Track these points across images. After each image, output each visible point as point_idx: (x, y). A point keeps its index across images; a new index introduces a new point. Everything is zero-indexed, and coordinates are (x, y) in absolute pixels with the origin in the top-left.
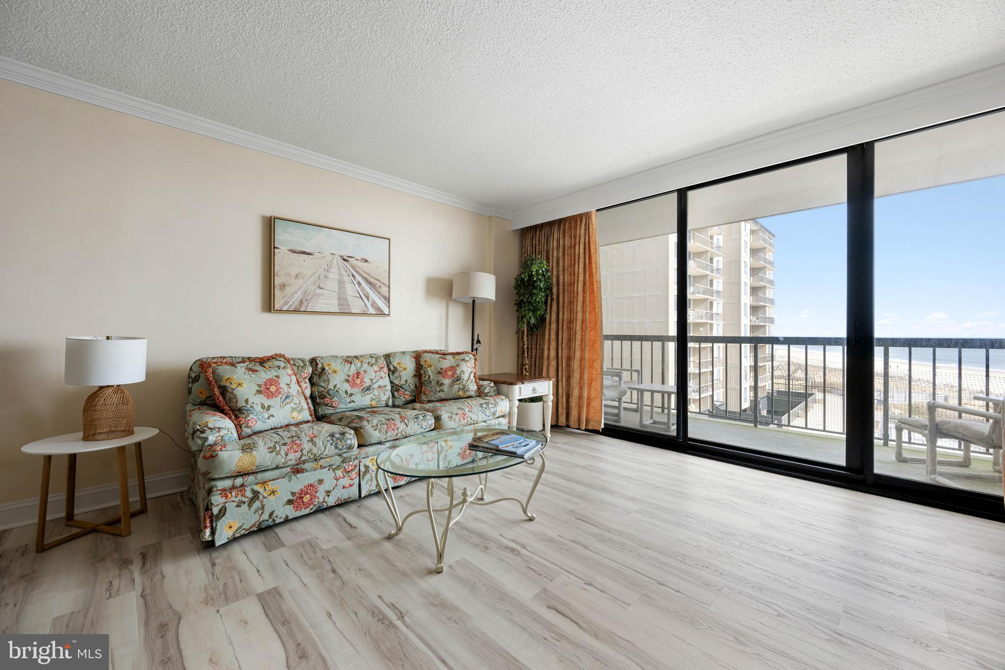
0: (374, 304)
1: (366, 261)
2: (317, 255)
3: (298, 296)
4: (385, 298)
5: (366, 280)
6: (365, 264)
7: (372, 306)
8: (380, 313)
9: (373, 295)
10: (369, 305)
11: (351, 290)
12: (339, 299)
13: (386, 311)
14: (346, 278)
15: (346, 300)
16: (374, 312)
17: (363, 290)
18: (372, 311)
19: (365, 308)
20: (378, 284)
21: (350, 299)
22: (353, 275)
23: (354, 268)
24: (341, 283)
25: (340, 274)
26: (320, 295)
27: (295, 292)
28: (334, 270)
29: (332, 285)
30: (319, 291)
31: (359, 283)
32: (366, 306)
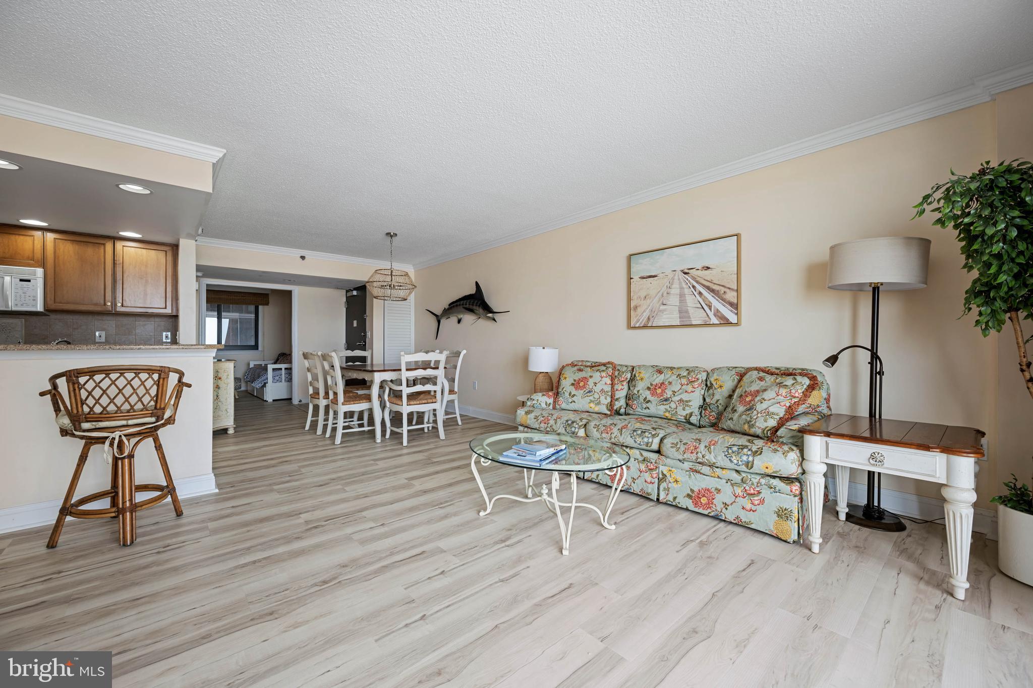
0: (718, 314)
1: (708, 268)
2: (661, 275)
3: (646, 315)
4: (731, 304)
5: (708, 288)
6: (708, 272)
7: (715, 315)
8: (726, 322)
9: (716, 304)
10: (711, 314)
11: (691, 301)
12: (680, 312)
13: (733, 318)
14: (687, 291)
15: (687, 312)
16: (716, 322)
17: (705, 299)
18: (715, 320)
19: (707, 319)
20: (722, 290)
21: (691, 311)
22: (694, 287)
23: (694, 279)
24: (682, 296)
25: (681, 288)
26: (665, 310)
27: (644, 311)
28: (676, 285)
29: (674, 300)
30: (662, 307)
31: (700, 294)
32: (708, 316)
